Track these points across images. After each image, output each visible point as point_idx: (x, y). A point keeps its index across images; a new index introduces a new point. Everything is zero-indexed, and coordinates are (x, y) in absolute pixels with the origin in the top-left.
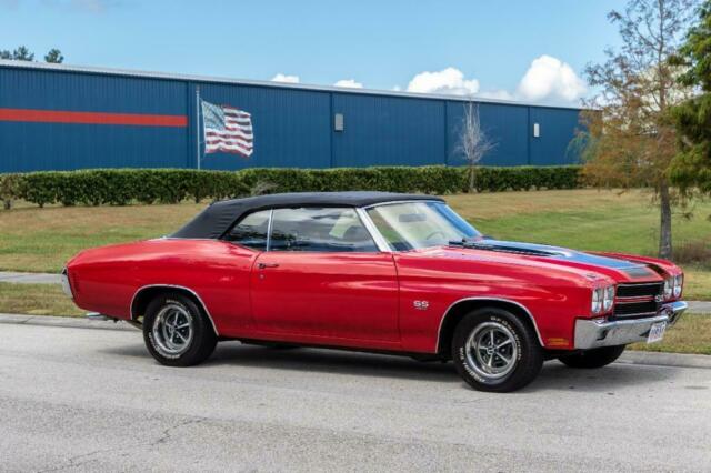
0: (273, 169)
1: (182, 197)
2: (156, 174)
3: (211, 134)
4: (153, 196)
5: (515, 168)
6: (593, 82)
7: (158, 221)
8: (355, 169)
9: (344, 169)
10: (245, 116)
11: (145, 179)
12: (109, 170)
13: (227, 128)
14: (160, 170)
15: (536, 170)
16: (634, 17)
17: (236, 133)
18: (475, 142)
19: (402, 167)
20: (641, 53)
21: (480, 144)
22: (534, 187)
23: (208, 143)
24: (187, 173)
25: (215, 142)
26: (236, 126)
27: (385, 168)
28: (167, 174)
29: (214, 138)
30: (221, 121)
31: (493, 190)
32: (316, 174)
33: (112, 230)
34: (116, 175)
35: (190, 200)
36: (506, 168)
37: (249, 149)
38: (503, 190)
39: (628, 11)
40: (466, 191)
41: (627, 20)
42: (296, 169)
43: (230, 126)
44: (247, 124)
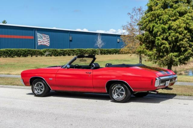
0: (51, 49)
1: (28, 55)
2: (21, 50)
3: (39, 41)
4: (21, 55)
5: (110, 49)
6: (124, 29)
7: (20, 61)
8: (70, 49)
9: (68, 49)
10: (47, 36)
11: (18, 51)
12: (9, 49)
13: (43, 39)
14: (22, 49)
15: (115, 50)
16: (133, 14)
17: (46, 40)
18: (100, 43)
19: (82, 49)
20: (135, 23)
21: (101, 43)
22: (115, 54)
23: (39, 43)
24: (29, 50)
25: (41, 43)
26: (46, 39)
27: (78, 49)
28: (24, 50)
29: (40, 42)
30: (42, 38)
31: (104, 54)
32: (61, 50)
33: (8, 63)
34: (11, 50)
35: (30, 56)
36: (108, 49)
37: (49, 44)
38: (107, 54)
39: (132, 13)
40: (98, 55)
41: (132, 15)
42: (56, 49)
43: (44, 39)
44: (48, 38)
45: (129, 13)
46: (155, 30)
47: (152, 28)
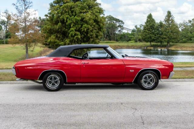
45: (14, 4)
46: (69, 22)
47: (65, 19)
